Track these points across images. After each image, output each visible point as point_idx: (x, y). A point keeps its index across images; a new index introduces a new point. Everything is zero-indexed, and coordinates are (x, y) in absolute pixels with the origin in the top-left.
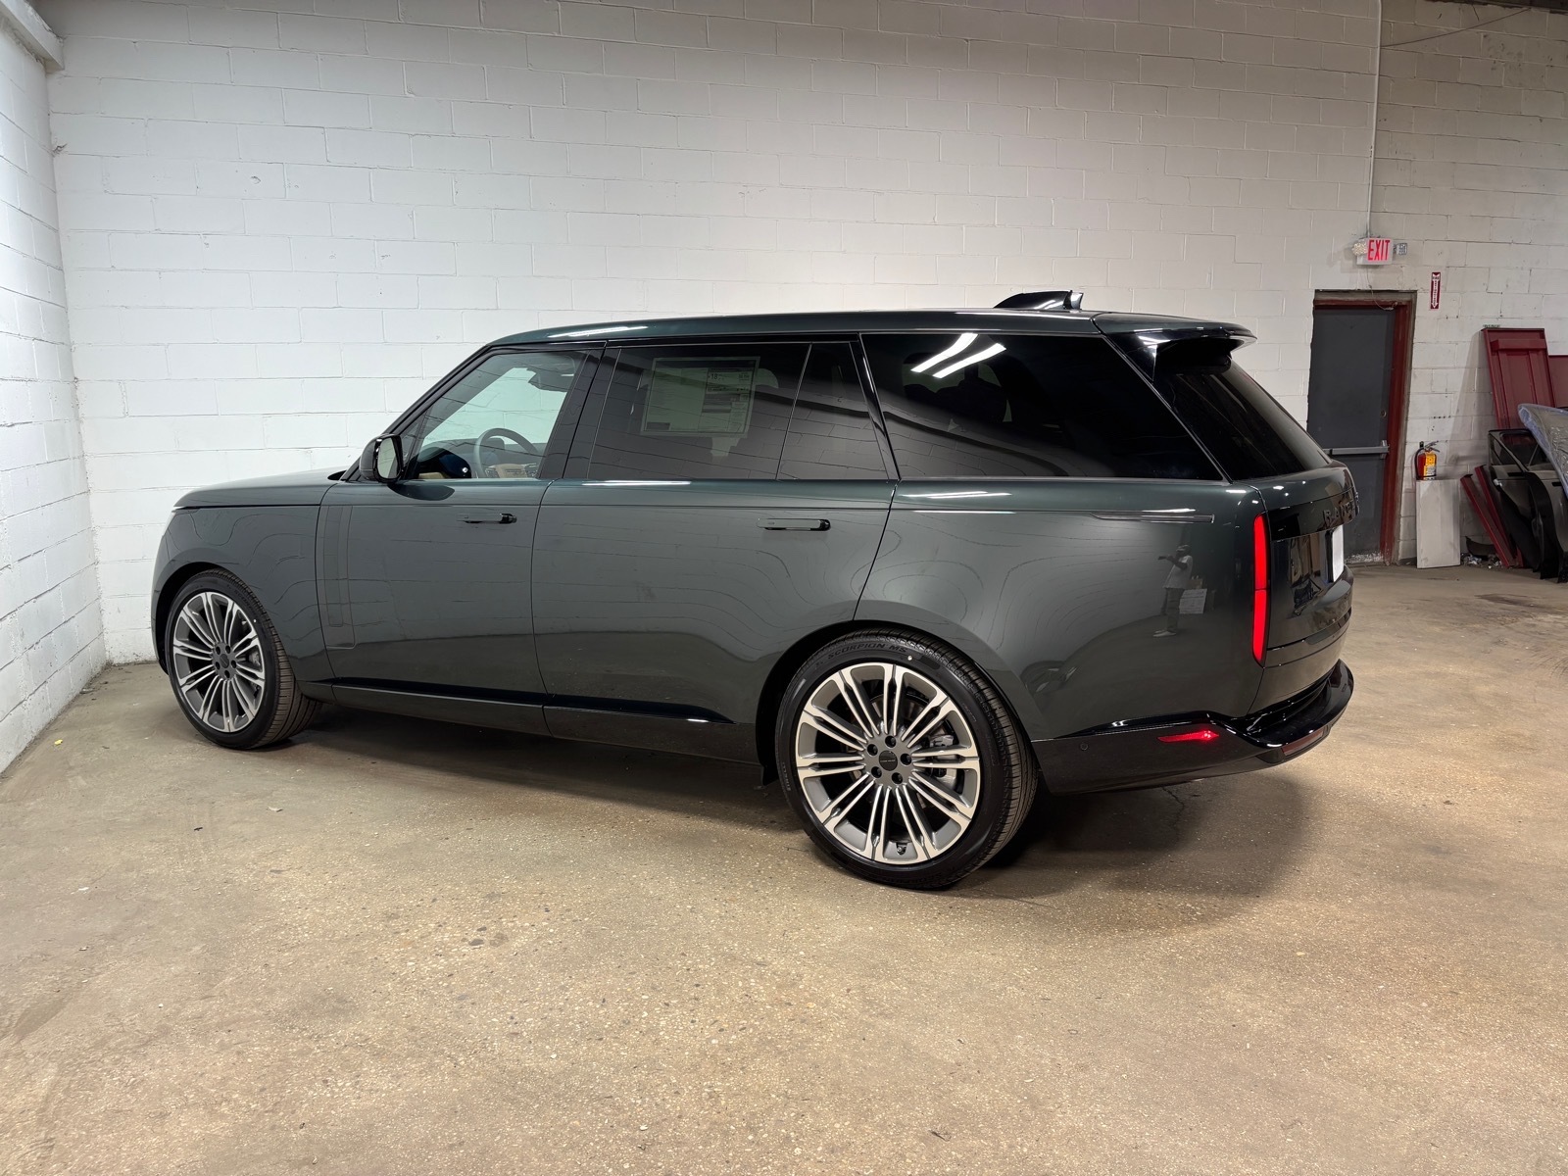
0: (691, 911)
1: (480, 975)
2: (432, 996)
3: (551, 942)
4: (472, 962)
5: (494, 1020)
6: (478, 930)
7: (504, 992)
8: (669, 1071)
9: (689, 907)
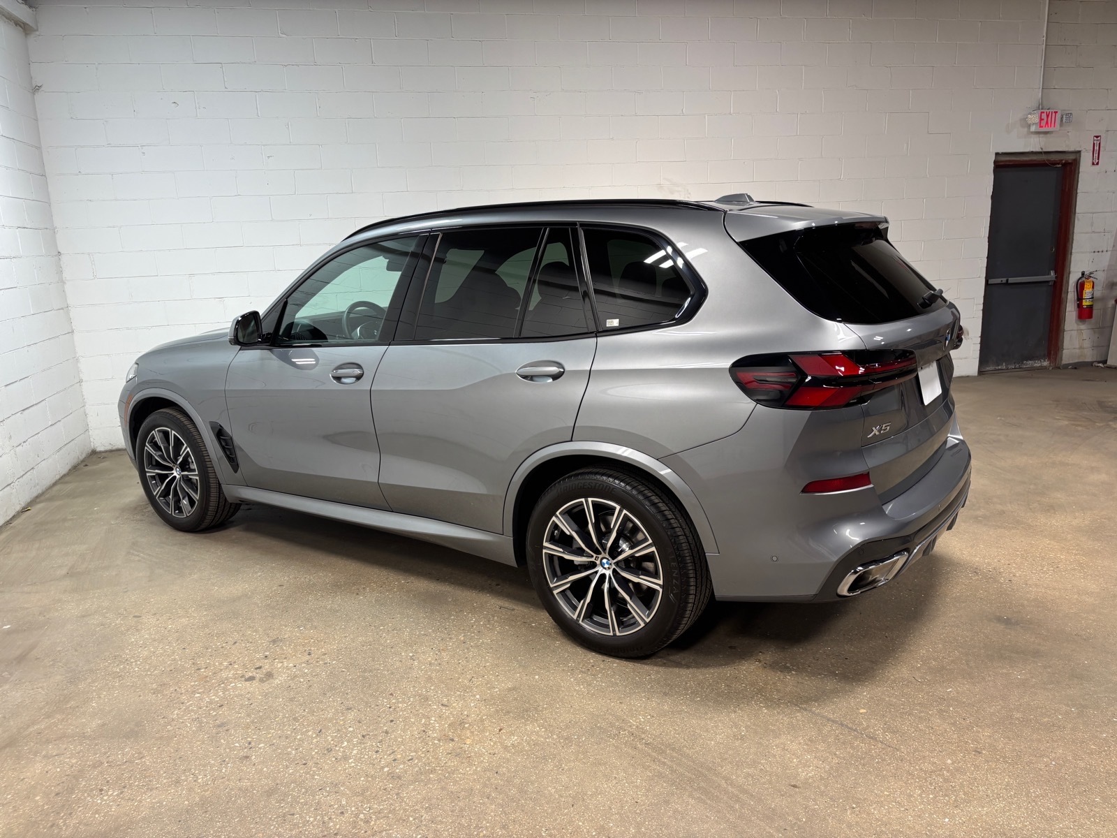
0: (412, 658)
1: (242, 706)
2: (201, 723)
3: (302, 680)
4: (241, 695)
5: (237, 745)
6: (256, 669)
7: (253, 722)
8: (344, 794)
9: (411, 654)
